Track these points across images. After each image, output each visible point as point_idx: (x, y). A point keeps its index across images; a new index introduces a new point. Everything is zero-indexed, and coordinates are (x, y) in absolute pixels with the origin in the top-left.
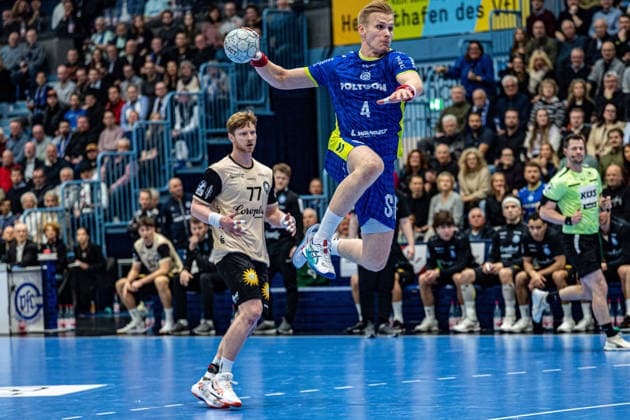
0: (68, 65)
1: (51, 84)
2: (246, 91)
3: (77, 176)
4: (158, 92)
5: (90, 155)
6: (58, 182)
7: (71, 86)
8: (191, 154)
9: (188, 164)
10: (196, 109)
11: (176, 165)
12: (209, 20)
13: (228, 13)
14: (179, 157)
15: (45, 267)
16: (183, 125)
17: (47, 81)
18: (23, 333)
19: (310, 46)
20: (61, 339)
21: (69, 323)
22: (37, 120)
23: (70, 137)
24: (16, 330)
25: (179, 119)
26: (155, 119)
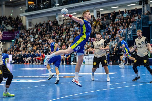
0: (111, 24)
1: (109, 27)
2: (139, 28)
3: (112, 41)
4: (125, 28)
5: (115, 38)
6: (110, 42)
7: (112, 27)
8: (130, 37)
9: (130, 39)
10: (131, 31)
11: (128, 39)
12: (133, 17)
13: (136, 16)
14: (128, 38)
15: (108, 55)
16: (129, 33)
17: (108, 26)
19: (149, 21)
20: (110, 66)
21: (111, 63)
22: (106, 32)
23: (111, 35)
25: (128, 32)
26: (124, 32)
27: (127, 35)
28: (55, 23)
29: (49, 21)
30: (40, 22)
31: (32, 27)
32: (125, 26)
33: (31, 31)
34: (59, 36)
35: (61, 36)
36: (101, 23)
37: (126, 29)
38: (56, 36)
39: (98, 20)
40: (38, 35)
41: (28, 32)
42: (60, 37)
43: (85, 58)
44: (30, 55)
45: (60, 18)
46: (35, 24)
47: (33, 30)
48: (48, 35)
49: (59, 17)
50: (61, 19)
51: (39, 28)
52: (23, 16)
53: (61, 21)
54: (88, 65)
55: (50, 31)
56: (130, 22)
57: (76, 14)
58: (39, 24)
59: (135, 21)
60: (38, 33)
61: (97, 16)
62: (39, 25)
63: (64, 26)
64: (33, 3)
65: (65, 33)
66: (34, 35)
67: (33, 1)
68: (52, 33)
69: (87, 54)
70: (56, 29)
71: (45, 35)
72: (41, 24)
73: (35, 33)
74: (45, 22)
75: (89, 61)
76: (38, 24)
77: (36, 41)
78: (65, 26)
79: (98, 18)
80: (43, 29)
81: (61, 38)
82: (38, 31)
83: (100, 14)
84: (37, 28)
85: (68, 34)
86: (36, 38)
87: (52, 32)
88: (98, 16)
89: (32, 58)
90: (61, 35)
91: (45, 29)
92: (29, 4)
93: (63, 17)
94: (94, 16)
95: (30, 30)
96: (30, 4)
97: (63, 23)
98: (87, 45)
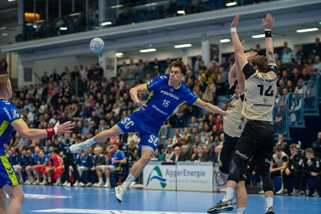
4: (284, 93)
8: (297, 119)
9: (296, 124)
10: (300, 101)
11: (291, 124)
12: (308, 63)
13: (317, 61)
14: (292, 120)
16: (295, 107)
18: (218, 192)
24: (215, 190)
25: (293, 104)
26: (282, 104)
27: (290, 114)
28: (95, 73)
29: (79, 68)
30: (55, 70)
31: (33, 83)
32: (285, 88)
33: (29, 92)
34: (104, 109)
35: (108, 109)
36: (219, 77)
37: (287, 97)
38: (94, 108)
39: (211, 68)
40: (46, 106)
41: (22, 95)
42: (105, 112)
43: (168, 170)
44: (17, 158)
45: (110, 61)
46: (41, 75)
47: (35, 92)
48: (73, 106)
49: (106, 58)
50: (112, 64)
51: (50, 86)
52: (10, 52)
53: (112, 68)
54: (175, 192)
55: (81, 95)
56: (300, 76)
57: (154, 50)
58: (51, 76)
59: (314, 73)
60: (49, 100)
61: (212, 58)
62: (51, 79)
63: (118, 82)
64: (37, 15)
65: (121, 102)
66: (37, 104)
67: (37, 12)
68: (85, 102)
69: (172, 161)
70: (96, 88)
71: (65, 104)
72: (59, 75)
73: (39, 99)
74: (67, 70)
75: (176, 181)
76: (49, 75)
77: (40, 120)
78: (122, 83)
79: (214, 64)
80: (61, 90)
81: (108, 115)
82: (49, 95)
83: (218, 51)
84: (45, 87)
85: (127, 105)
86: (42, 114)
87: (86, 97)
88: (215, 57)
89: (24, 168)
90: (110, 105)
91: (67, 90)
92: (26, 20)
93: (118, 59)
94: (203, 59)
95: (25, 92)
96: (28, 17)
97: (118, 75)
98: (178, 136)
